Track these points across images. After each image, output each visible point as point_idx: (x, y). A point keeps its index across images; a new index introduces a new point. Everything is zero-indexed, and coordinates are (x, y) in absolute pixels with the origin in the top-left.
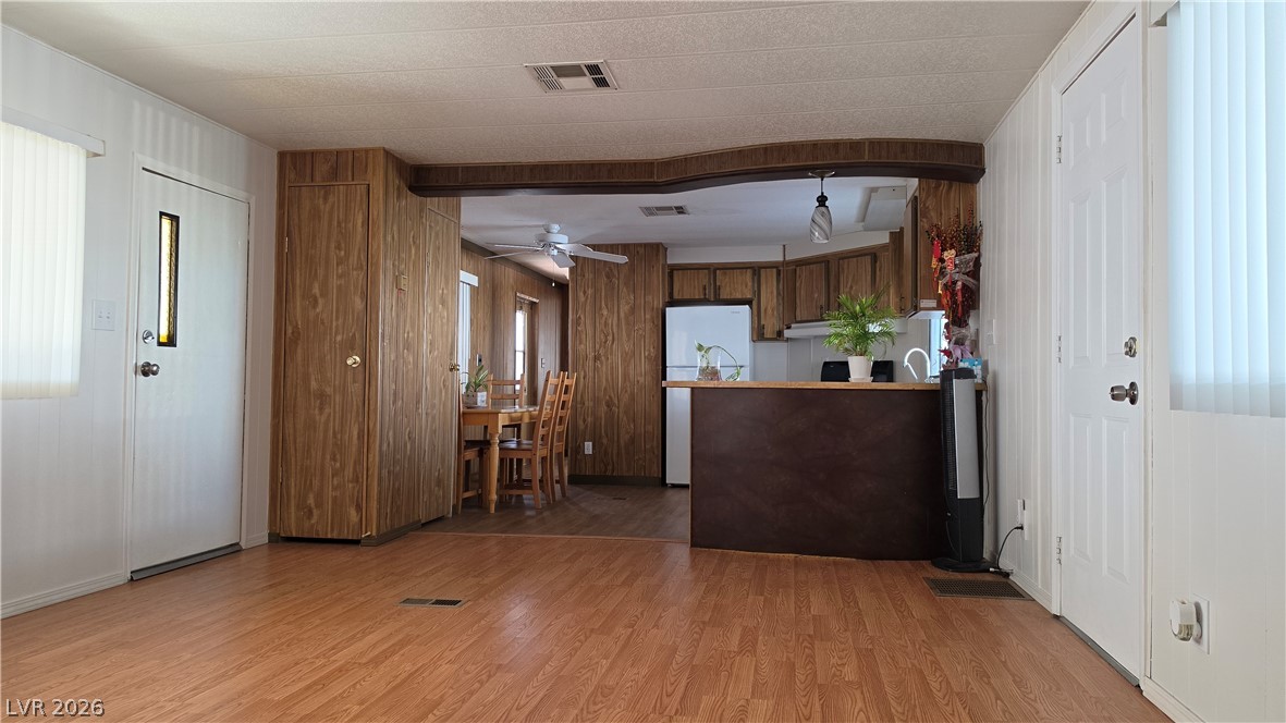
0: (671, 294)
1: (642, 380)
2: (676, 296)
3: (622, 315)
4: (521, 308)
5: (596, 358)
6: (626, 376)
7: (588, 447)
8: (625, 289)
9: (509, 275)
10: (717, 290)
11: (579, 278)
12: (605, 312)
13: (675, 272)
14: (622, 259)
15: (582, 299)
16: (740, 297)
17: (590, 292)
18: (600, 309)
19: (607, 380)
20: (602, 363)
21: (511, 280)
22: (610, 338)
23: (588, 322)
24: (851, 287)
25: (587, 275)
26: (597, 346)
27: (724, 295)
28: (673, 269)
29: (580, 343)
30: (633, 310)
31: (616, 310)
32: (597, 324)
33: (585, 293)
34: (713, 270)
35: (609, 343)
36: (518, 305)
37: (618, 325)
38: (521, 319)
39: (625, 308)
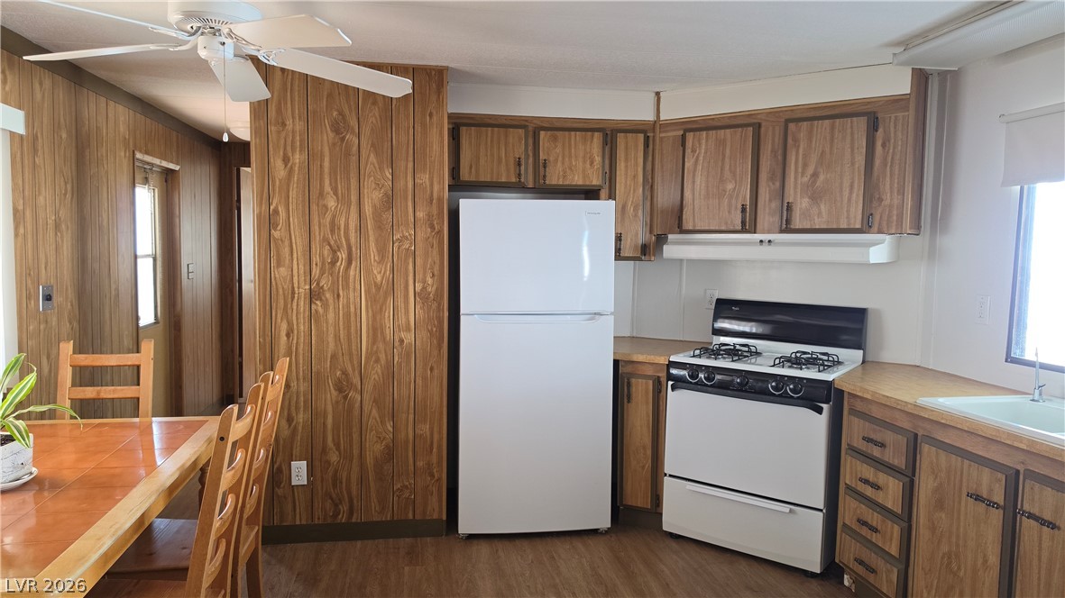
0: (455, 171)
1: (409, 338)
2: (465, 175)
3: (368, 209)
4: (146, 181)
5: (313, 296)
6: (376, 331)
7: (299, 472)
8: (372, 158)
9: (117, 119)
10: (540, 166)
11: (273, 129)
12: (331, 203)
13: (463, 130)
14: (399, 87)
15: (280, 171)
16: (580, 183)
17: (297, 158)
18: (321, 195)
19: (337, 337)
20: (326, 306)
21: (122, 128)
22: (343, 255)
23: (294, 221)
24: (815, 175)
25: (289, 122)
26: (316, 271)
27: (554, 179)
28: (458, 125)
29: (279, 265)
30: (389, 201)
31: (354, 198)
32: (315, 228)
33: (286, 160)
34: (534, 129)
35: (341, 265)
36: (139, 174)
37: (361, 228)
38: (146, 200)
39: (372, 197)
